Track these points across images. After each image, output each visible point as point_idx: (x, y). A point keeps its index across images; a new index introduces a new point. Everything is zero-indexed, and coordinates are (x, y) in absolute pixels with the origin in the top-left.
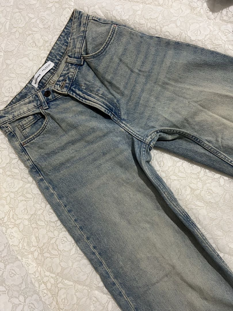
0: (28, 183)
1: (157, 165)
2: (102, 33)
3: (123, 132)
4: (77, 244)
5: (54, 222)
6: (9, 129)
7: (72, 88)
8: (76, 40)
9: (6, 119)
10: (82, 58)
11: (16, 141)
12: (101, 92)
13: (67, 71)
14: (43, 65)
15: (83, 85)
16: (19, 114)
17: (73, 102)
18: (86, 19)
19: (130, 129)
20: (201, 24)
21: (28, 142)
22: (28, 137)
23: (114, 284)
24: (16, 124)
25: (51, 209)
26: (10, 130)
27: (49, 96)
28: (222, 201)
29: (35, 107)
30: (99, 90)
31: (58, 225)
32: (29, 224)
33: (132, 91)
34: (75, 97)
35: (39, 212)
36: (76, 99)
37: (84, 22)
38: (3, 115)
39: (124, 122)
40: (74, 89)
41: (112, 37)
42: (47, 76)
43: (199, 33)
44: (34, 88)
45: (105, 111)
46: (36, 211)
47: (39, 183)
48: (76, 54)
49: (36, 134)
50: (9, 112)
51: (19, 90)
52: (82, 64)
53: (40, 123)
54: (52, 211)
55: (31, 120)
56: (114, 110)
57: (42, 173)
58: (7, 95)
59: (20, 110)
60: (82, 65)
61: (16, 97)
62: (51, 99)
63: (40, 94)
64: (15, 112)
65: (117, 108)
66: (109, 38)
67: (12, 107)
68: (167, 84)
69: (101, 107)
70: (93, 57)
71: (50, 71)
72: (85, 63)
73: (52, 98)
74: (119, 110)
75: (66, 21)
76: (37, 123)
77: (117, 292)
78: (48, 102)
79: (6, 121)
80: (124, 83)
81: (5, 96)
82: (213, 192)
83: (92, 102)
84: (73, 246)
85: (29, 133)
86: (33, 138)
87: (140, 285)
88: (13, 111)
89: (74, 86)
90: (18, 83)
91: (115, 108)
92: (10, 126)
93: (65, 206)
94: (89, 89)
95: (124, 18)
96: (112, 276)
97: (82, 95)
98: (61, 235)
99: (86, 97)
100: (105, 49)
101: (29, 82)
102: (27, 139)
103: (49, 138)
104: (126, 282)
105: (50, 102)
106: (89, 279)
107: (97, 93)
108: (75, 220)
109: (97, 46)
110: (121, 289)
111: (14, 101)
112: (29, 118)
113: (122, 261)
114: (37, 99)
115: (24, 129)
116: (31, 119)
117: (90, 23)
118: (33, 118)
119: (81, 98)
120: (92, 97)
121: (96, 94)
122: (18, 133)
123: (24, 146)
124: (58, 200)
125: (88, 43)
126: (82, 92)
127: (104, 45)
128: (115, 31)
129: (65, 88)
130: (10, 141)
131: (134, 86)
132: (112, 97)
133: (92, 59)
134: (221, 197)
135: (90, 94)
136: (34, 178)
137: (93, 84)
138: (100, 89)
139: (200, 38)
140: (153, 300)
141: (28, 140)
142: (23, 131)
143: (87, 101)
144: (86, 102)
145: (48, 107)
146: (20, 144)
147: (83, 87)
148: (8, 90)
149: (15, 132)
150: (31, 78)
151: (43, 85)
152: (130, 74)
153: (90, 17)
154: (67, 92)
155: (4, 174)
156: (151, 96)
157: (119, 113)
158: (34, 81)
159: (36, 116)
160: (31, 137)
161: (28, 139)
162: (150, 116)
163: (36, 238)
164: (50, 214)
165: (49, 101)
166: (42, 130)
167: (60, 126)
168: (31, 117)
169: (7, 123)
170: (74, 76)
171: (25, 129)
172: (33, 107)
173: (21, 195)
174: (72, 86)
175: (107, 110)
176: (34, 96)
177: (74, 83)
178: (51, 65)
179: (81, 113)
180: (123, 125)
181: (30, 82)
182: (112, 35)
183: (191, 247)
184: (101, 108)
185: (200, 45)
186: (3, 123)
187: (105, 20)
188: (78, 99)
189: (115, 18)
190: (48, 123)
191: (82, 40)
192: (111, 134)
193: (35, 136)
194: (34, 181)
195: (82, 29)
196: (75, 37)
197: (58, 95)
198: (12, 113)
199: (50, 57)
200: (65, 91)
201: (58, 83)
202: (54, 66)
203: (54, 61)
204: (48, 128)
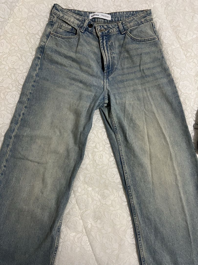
0: (31, 54)
1: (95, 119)
2: (148, 33)
3: (101, 84)
4: (18, 103)
5: (19, 83)
6: (54, 19)
9: (58, 13)
10: (126, 31)
11: (50, 29)
12: (114, 55)
13: (112, 27)
14: (105, 13)
15: (111, 42)
16: (67, 19)
17: (97, 43)
18: (150, 19)
21: (54, 36)
22: (57, 33)
23: (11, 138)
24: (60, 21)
25: (25, 76)
26: (54, 20)
27: (90, 28)
29: (78, 25)
31: (19, 87)
32: (8, 70)
33: (128, 74)
34: (100, 42)
35: (19, 72)
36: (100, 43)
37: (148, 19)
38: (59, 10)
39: (107, 81)
40: (104, 38)
41: (150, 40)
42: (101, 20)
44: (88, 18)
45: (106, 65)
46: (18, 69)
47: (36, 58)
48: (126, 26)
49: (63, 36)
50: (63, 12)
51: (81, 10)
52: (122, 33)
53: (71, 34)
54: (25, 78)
55: (68, 28)
56: (110, 70)
57: (43, 55)
58: (73, 5)
59: (69, 18)
61: (75, 10)
62: (89, 30)
63: (87, 22)
64: (66, 16)
65: (112, 71)
66: (148, 39)
67: (68, 11)
69: (106, 61)
71: (105, 19)
72: (124, 35)
73: (90, 30)
74: (112, 73)
75: (140, 9)
76: (69, 33)
77: (8, 143)
79: (57, 14)
80: (129, 66)
81: (72, 4)
83: (105, 54)
84: (14, 104)
85: (60, 32)
87: (22, 153)
88: (66, 14)
90: (85, 7)
91: (111, 69)
92: (56, 19)
93: (34, 82)
94: (111, 47)
95: (164, 41)
96: (14, 134)
97: (104, 45)
98: (15, 93)
100: (140, 41)
101: (90, 12)
102: (56, 34)
103: (66, 46)
104: (17, 144)
105: (87, 31)
106: (2, 125)
107: (112, 53)
108: (30, 93)
109: (139, 36)
110: (11, 144)
111: (72, 11)
112: (69, 26)
113: (27, 133)
114: (83, 22)
117: (148, 23)
118: (71, 29)
119: (102, 46)
120: (107, 52)
121: (111, 53)
122: (55, 26)
123: (50, 35)
124: (34, 75)
125: (136, 30)
126: (106, 44)
127: (142, 39)
128: (155, 39)
129: (101, 33)
130: (48, 25)
131: (132, 73)
132: (117, 64)
135: (109, 50)
136: (37, 52)
137: (115, 48)
138: (115, 54)
140: (20, 166)
141: (56, 35)
142: (59, 28)
143: (103, 50)
145: (83, 32)
146: (50, 32)
147: (109, 43)
148: (77, 3)
149: (55, 24)
150: (93, 11)
151: (94, 21)
153: (152, 21)
154: (100, 36)
155: (25, 35)
156: (133, 86)
157: (110, 74)
158: (92, 14)
159: (73, 30)
160: (59, 35)
161: (57, 34)
162: (121, 93)
163: (3, 80)
164: (23, 78)
166: (67, 38)
167: (77, 46)
168: (70, 27)
169: (56, 15)
170: (112, 33)
171: (61, 28)
172: (77, 24)
173: (20, 54)
174: (105, 36)
175: (106, 66)
176: (83, 19)
177: (108, 36)
178: (109, 18)
179: (95, 53)
180: (105, 81)
181: (90, 13)
182: (151, 39)
183: (65, 164)
184: (105, 61)
186: (55, 13)
187: (156, 31)
189: (161, 36)
190: (74, 38)
191: (136, 24)
192: (95, 78)
193: (61, 37)
194: (34, 56)
195: (143, 20)
196: (135, 19)
197: (94, 33)
198: (64, 14)
199: (113, 14)
200: (99, 34)
201: (101, 26)
202: (109, 20)
203: (112, 19)
204: (72, 40)
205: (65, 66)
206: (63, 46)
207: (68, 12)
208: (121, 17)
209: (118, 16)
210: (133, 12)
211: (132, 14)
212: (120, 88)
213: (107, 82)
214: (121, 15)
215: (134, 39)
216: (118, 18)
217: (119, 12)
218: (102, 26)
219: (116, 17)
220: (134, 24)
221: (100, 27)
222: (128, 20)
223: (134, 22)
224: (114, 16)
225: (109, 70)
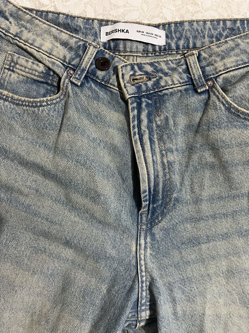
3: (130, 251)
7: (143, 100)
10: (210, 83)
14: (149, 25)
15: (162, 117)
16: (30, 41)
17: (122, 117)
19: (145, 260)
24: (10, 49)
27: (102, 70)
29: (64, 61)
30: (172, 152)
33: (214, 217)
34: (131, 117)
36: (130, 122)
38: (7, 14)
39: (148, 240)
40: (144, 104)
42: (135, 47)
44: (97, 37)
45: (145, 192)
48: (212, 67)
49: (16, 97)
50: (21, 19)
51: (75, 12)
52: (199, 91)
53: (42, 91)
55: (36, 71)
56: (157, 206)
59: (38, 39)
60: (196, 91)
61: (59, 14)
62: (97, 77)
63: (91, 53)
64: (29, 32)
65: (165, 208)
67: (34, 17)
69: (147, 180)
70: (229, 108)
71: (147, 44)
72: (204, 97)
73: (100, 77)
74: (163, 214)
76: (39, 84)
78: (90, 77)
80: (217, 192)
83: (144, 155)
85: (11, 83)
86: (4, 97)
88: (28, 25)
89: (150, 102)
90: (88, 3)
91: (162, 203)
94: (163, 133)
97: (143, 127)
99: (146, 137)
101: (102, 20)
103: (26, 127)
105: (92, 80)
107: (164, 152)
111: (50, 15)
112: (37, 65)
114: (81, 53)
115: (11, 68)
116: (38, 68)
118: (42, 72)
119: (136, 130)
120: (152, 149)
121: (161, 151)
126: (148, 122)
129: (133, 87)
131: (225, 215)
132: (178, 185)
133: (223, 108)
135: (156, 140)
137: (176, 135)
138: (175, 153)
142: (6, 71)
143: (139, 143)
144: (136, 143)
145: (79, 84)
147: (158, 118)
150: (111, 18)
151: (114, 50)
154: (129, 98)
157: (158, 218)
158: (108, 28)
159: (50, 75)
162: (190, 280)
165: (92, 77)
166: (30, 104)
168: (41, 68)
170: (167, 89)
171: (13, 71)
172: (61, 57)
174: (148, 97)
175: (147, 193)
176: (81, 43)
177: (154, 97)
178: (159, 39)
179: (113, 149)
180: (142, 242)
181: (103, 22)
184: (144, 181)
188: (132, 125)
190: (51, 104)
192: (111, 233)
193: (12, 98)
197: (114, 86)
198: (23, 26)
199: (173, 28)
200: (130, 91)
201: (136, 67)
202: (160, 47)
203: (170, 41)
204: (42, 112)
205: (20, 193)
206: (17, 127)
207: (37, 19)
208: (195, 37)
209: (189, 34)
210: (235, 21)
211: (232, 29)
212: (188, 263)
213: (149, 245)
214: (197, 30)
215: (239, 111)
216: (188, 39)
217: (191, 22)
218: (138, 64)
219: (182, 36)
220: (237, 61)
221: (133, 68)
222: (217, 50)
223: (237, 55)
224: (175, 32)
225: (155, 206)
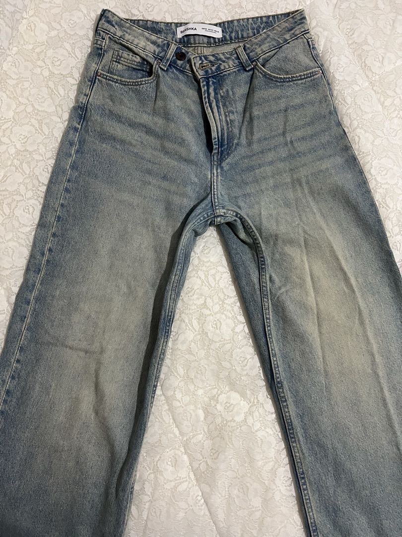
0: (60, 117)
1: (201, 247)
2: (299, 63)
3: (207, 178)
4: (37, 228)
5: (40, 182)
6: (104, 43)
7: (210, 79)
8: (268, 40)
9: (112, 29)
10: (254, 63)
11: (96, 63)
12: (232, 117)
13: (225, 58)
14: (210, 24)
15: (224, 90)
16: (130, 41)
17: (196, 94)
18: (302, 32)
19: (217, 183)
20: (395, 168)
21: (106, 79)
22: (112, 73)
23: (28, 303)
24: (116, 47)
25: (51, 166)
26: (103, 45)
27: (180, 60)
28: (218, 344)
29: (154, 54)
30: (233, 113)
31: (40, 189)
32: (14, 155)
34: (203, 91)
35: (37, 157)
36: (201, 94)
37: (298, 32)
38: (114, 23)
39: (219, 171)
40: (211, 82)
41: (304, 78)
42: (201, 40)
43: (384, 173)
44: (174, 34)
45: (215, 138)
46: (35, 151)
47: (70, 129)
48: (254, 53)
50: (123, 27)
51: (158, 19)
52: (247, 69)
53: (140, 76)
54: (50, 169)
55: (135, 61)
56: (224, 149)
57: (84, 124)
58: (141, 8)
59: (136, 39)
60: (246, 70)
61: (147, 21)
62: (177, 65)
63: (173, 48)
64: (129, 35)
65: (229, 150)
66: (300, 76)
67: (132, 25)
68: (300, 185)
69: (216, 130)
70: (265, 75)
71: (210, 37)
72: (251, 73)
73: (180, 65)
74: (228, 154)
75: (282, 10)
76: (137, 71)
77: (22, 313)
78: (172, 65)
79: (109, 31)
80: (263, 135)
81: (138, 7)
82: (220, 328)
83: (213, 115)
84: (32, 225)
85: (118, 71)
86: (115, 80)
87: (52, 332)
88: (128, 31)
89: (215, 81)
90: (166, 12)
91: (227, 147)
92: (107, 41)
93: (69, 181)
94: (226, 100)
95: (337, 76)
96: (35, 293)
97: (211, 98)
98: (32, 202)
99: (214, 104)
100: (284, 81)
101: (178, 23)
102: (109, 75)
103: (131, 100)
104: (42, 314)
105: (174, 67)
106: (10, 271)
107: (227, 113)
108: (62, 205)
109: (281, 69)
110: (29, 315)
111: (141, 22)
112: (136, 57)
113: (60, 291)
114: (166, 48)
115: (118, 61)
116: (136, 59)
117: (300, 40)
118: (139, 62)
119: (207, 100)
120: (218, 111)
121: (225, 113)
122: (108, 57)
123: (98, 77)
124: (68, 167)
125: (276, 56)
126: (215, 95)
127: (288, 76)
128: (313, 76)
129: (203, 71)
130: (91, 55)
131: (270, 150)
132: (238, 135)
133: (261, 76)
134: (221, 341)
135: (221, 106)
136: (71, 119)
137: (235, 101)
138: (235, 114)
139: (379, 179)
140: (47, 359)
141: (109, 77)
142: (114, 63)
143: (209, 108)
144: (207, 108)
145: (166, 69)
146: (97, 71)
147: (221, 92)
148: (149, 6)
149: (105, 53)
150: (183, 21)
151: (187, 42)
152: (279, 134)
153: (307, 35)
154: (201, 78)
155: (46, 80)
157: (225, 157)
158: (182, 28)
159: (144, 64)
160: (116, 77)
161: (111, 75)
162: (249, 195)
163: (5, 176)
164: (46, 170)
165: (173, 65)
166: (134, 84)
167: (155, 101)
169: (108, 34)
170: (226, 71)
171: (119, 63)
172: (152, 51)
173: (37, 119)
174: (213, 77)
175: (217, 140)
176: (165, 42)
177: (218, 78)
178: (218, 34)
179: (191, 113)
180: (215, 172)
181: (178, 25)
182: (306, 76)
183: (141, 353)
184: (214, 131)
185: (372, 185)
186: (105, 30)
187: (317, 55)
188: (203, 97)
189: (330, 65)
190: (148, 83)
191: (276, 46)
192: (194, 167)
193: (121, 81)
194: (67, 122)
195: (287, 36)
196: (272, 35)
197: (189, 71)
198: (124, 31)
199: (226, 26)
200: (200, 74)
201: (203, 58)
202: (219, 39)
203: (225, 34)
204: (142, 88)
205: (131, 144)
206: (125, 100)
208: (242, 30)
209: (237, 29)
210: (268, 17)
212: (247, 184)
213: (219, 174)
214: (243, 25)
215: (271, 76)
216: (237, 32)
217: (238, 20)
219: (233, 30)
220: (269, 46)
221: (201, 59)
222: (256, 41)
223: (270, 42)
224: (228, 28)
225: (222, 149)
